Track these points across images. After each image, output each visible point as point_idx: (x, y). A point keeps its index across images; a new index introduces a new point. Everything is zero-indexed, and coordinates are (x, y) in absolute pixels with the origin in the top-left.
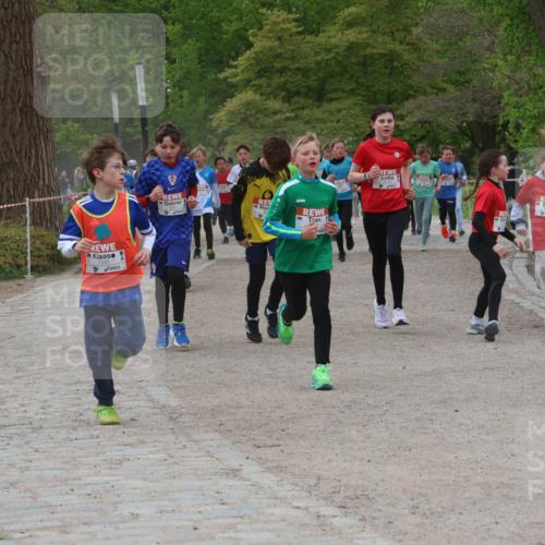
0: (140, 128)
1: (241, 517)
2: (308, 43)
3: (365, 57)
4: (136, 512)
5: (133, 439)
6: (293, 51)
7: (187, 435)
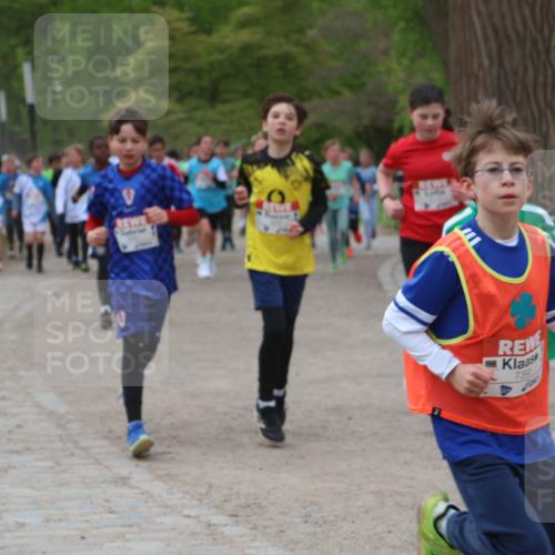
0: (28, 127)
1: (130, 526)
2: (201, 42)
5: (19, 447)
6: (186, 51)
7: (76, 442)
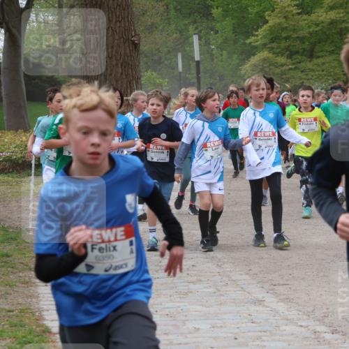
0: (195, 75)
1: (264, 332)
2: (305, 20)
3: (341, 29)
4: (197, 327)
5: (194, 279)
6: (294, 25)
7: (228, 276)
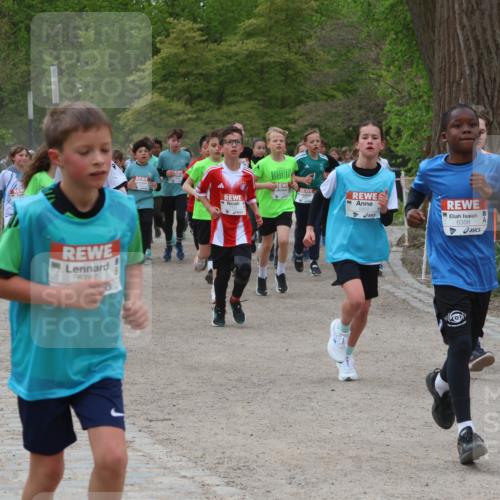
3: (262, 65)
6: (196, 57)
